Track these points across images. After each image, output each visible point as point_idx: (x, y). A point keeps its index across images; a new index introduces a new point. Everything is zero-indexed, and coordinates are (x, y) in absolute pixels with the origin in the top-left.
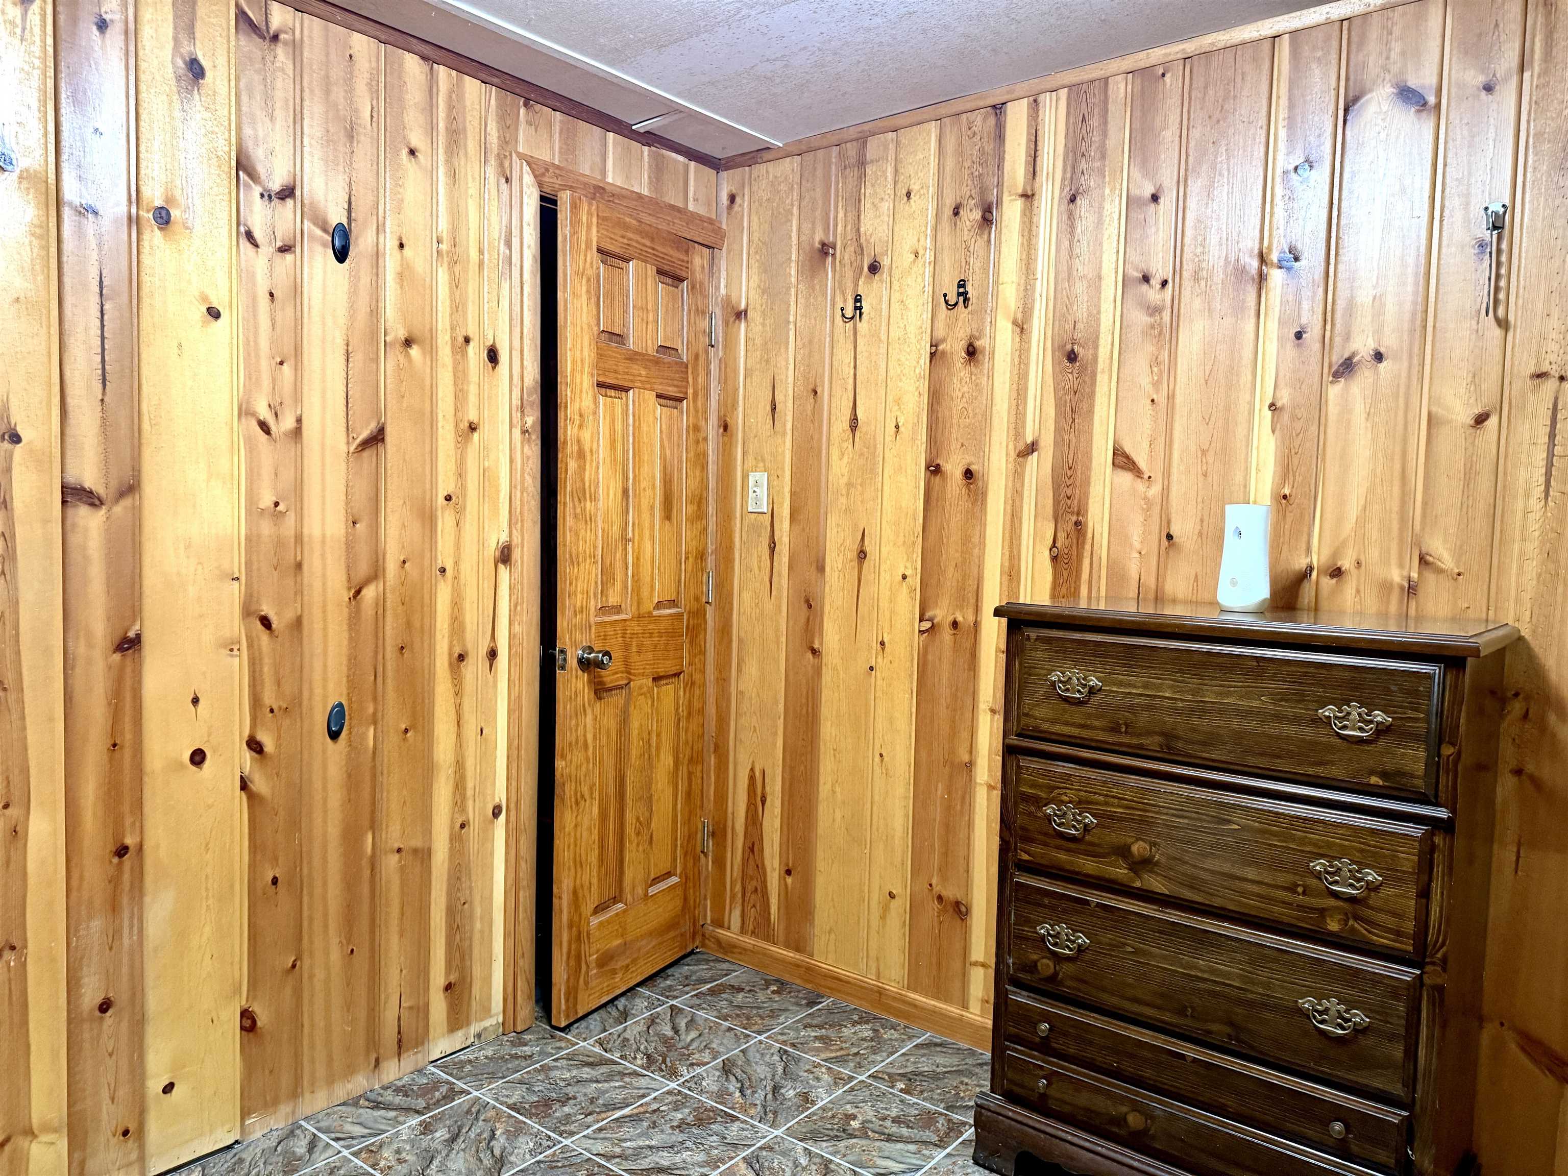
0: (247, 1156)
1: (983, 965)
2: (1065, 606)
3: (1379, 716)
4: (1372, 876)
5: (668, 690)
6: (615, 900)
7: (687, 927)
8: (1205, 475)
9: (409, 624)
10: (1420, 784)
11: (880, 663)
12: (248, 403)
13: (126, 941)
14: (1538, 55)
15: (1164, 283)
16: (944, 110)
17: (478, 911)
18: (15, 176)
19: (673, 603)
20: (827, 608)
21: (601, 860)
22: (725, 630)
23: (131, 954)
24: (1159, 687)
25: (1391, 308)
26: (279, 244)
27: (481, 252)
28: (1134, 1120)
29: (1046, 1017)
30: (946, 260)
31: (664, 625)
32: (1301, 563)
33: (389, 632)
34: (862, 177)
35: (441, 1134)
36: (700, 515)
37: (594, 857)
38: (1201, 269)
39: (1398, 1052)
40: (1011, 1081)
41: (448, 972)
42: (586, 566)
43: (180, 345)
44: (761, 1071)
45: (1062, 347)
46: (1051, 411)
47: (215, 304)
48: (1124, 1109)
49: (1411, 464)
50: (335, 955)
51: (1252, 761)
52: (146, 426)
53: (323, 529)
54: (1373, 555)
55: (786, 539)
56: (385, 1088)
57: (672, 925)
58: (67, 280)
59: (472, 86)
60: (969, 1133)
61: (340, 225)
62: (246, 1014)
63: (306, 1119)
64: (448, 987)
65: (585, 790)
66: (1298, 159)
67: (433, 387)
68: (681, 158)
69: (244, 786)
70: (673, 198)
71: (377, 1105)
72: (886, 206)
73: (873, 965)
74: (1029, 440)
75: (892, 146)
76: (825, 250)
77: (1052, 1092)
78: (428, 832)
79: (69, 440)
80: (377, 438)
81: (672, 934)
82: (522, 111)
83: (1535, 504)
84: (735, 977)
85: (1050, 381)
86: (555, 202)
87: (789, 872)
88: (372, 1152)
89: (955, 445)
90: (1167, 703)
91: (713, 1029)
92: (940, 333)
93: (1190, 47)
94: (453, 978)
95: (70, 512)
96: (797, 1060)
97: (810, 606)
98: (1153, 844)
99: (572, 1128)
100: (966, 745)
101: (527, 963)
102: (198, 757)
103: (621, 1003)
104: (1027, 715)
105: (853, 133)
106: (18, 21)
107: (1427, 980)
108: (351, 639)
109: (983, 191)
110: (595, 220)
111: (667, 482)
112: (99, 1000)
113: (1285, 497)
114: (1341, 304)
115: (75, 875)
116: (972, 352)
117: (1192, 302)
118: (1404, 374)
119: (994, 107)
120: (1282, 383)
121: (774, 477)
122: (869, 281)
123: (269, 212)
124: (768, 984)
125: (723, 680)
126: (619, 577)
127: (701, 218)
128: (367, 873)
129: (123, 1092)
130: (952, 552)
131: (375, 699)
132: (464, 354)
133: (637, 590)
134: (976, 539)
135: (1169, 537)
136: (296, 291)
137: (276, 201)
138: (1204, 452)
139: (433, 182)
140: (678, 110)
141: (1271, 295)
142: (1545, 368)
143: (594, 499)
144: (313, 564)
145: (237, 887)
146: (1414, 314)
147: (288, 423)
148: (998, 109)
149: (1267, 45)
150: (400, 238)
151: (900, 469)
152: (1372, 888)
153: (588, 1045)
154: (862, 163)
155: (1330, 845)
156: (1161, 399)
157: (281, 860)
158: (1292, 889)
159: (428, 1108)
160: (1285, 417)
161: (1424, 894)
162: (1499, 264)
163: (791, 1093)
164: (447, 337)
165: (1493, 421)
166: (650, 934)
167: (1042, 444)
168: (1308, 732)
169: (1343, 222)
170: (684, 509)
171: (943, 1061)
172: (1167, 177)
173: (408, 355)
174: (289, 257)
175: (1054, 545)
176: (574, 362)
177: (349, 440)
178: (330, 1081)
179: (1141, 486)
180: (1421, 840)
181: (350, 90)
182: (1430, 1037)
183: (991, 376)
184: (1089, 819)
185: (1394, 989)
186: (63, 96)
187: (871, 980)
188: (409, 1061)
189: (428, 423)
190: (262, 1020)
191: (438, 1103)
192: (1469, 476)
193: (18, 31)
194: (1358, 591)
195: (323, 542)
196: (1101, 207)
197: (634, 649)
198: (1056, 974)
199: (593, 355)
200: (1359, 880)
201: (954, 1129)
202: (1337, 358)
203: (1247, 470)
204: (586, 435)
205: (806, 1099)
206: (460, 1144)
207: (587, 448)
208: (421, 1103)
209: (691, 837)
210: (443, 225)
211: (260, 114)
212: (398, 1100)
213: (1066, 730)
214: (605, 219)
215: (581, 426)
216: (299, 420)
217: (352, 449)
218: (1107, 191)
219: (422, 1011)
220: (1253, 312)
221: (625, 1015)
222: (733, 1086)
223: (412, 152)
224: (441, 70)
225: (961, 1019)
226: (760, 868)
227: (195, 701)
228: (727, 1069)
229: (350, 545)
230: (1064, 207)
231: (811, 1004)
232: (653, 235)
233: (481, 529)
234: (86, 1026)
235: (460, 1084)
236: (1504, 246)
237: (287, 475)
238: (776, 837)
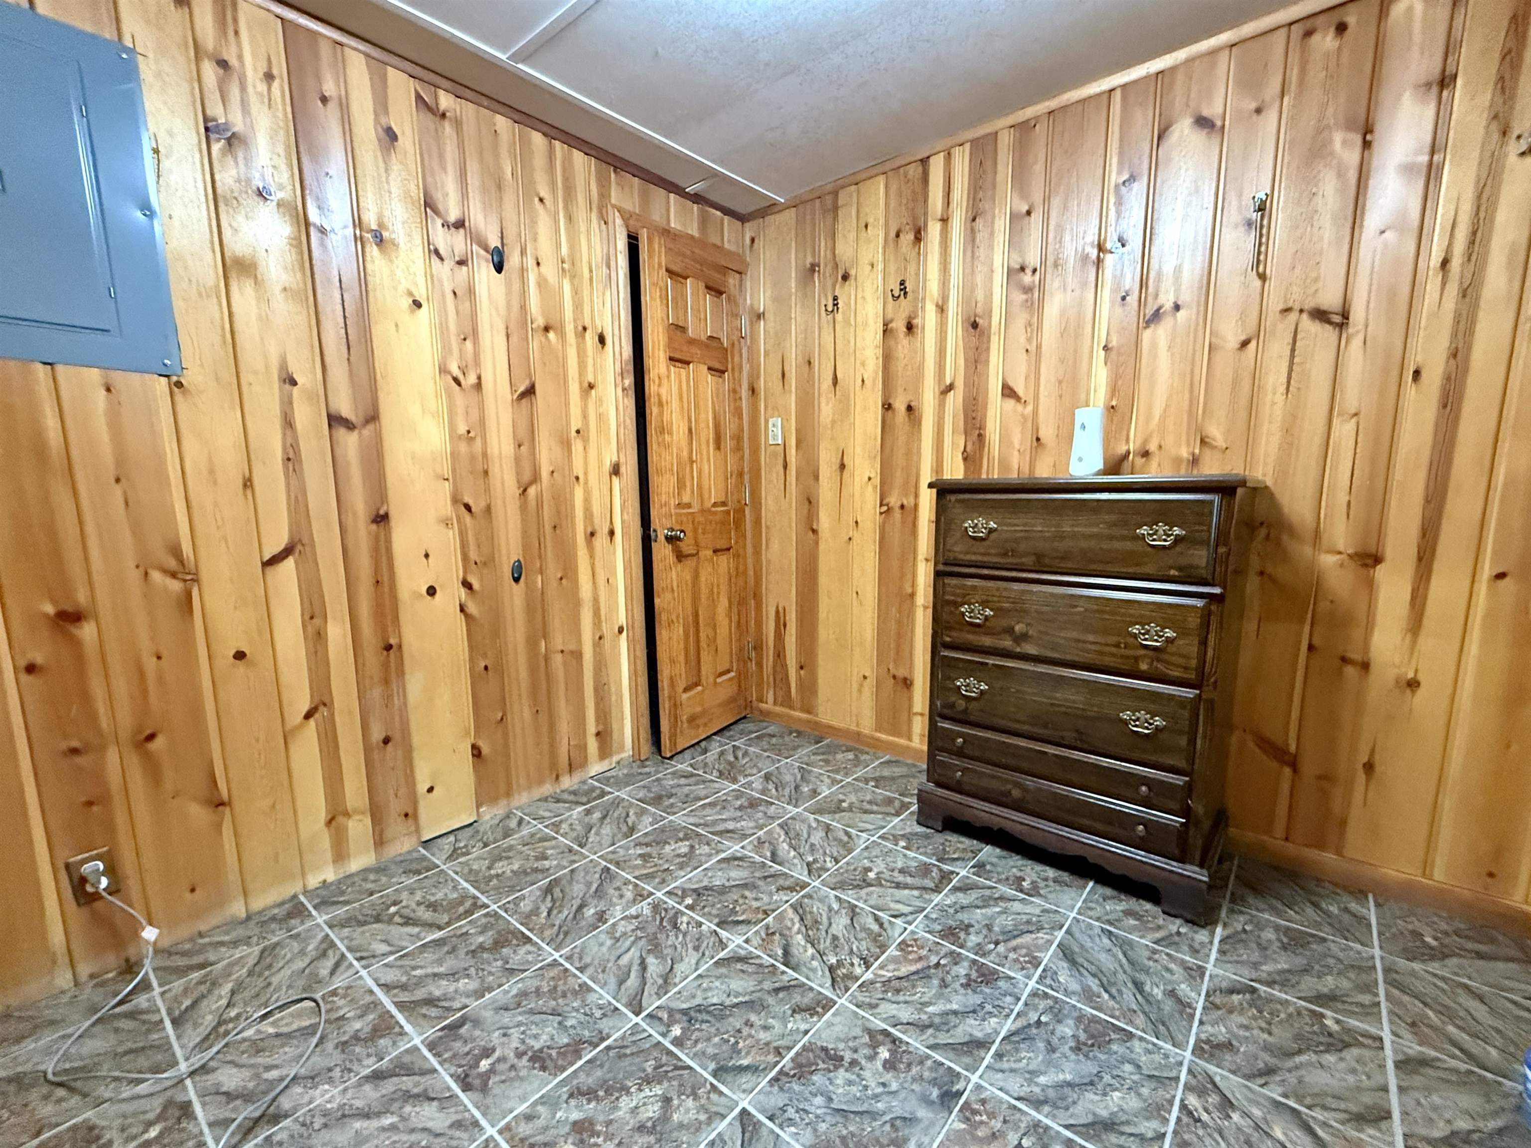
0: (482, 829)
1: (922, 715)
2: (973, 479)
3: (1177, 531)
4: (1169, 633)
5: (723, 561)
6: (697, 684)
7: (741, 702)
8: (1061, 397)
9: (558, 512)
10: (1203, 573)
11: (856, 536)
12: (445, 365)
13: (396, 701)
14: (1293, 87)
15: (1035, 271)
16: (888, 166)
17: (613, 689)
18: (275, 203)
19: (724, 504)
20: (821, 502)
21: (687, 662)
22: (757, 521)
23: (400, 710)
24: (1034, 525)
25: (1186, 275)
26: (457, 259)
27: (591, 271)
28: (1016, 793)
29: (961, 735)
30: (892, 268)
31: (718, 518)
32: (1122, 449)
33: (546, 518)
34: (835, 218)
35: (597, 815)
36: (738, 448)
37: (682, 659)
38: (1059, 259)
39: (1183, 741)
40: (939, 775)
41: (597, 725)
42: (667, 476)
43: (397, 326)
44: (788, 778)
45: (969, 318)
46: (961, 362)
47: (418, 298)
48: (1009, 787)
49: (1197, 378)
50: (527, 714)
51: (1093, 567)
52: (378, 377)
53: (500, 448)
54: (1169, 441)
55: (794, 460)
56: (563, 791)
57: (732, 700)
58: (317, 277)
59: (578, 156)
60: (915, 808)
61: (496, 247)
62: (474, 747)
63: (517, 809)
64: (598, 734)
65: (674, 617)
66: (1126, 176)
67: (565, 358)
68: (718, 213)
69: (462, 609)
70: (714, 239)
71: (558, 801)
72: (852, 235)
73: (854, 718)
74: (948, 382)
75: (855, 195)
76: (813, 268)
77: (965, 779)
78: (579, 641)
79: (329, 386)
80: (530, 391)
81: (732, 706)
82: (613, 175)
83: (1280, 398)
84: (772, 729)
85: (961, 343)
86: (636, 239)
87: (802, 668)
88: (556, 826)
89: (900, 390)
90: (1038, 535)
91: (758, 756)
92: (889, 316)
93: (1053, 104)
94: (601, 728)
95: (334, 432)
96: (810, 772)
97: (810, 502)
98: (1028, 625)
99: (675, 810)
100: (910, 583)
101: (645, 721)
102: (431, 591)
103: (703, 744)
104: (949, 551)
105: (829, 188)
106: (265, 93)
107: (1204, 697)
108: (523, 520)
109: (915, 218)
110: (663, 249)
111: (717, 426)
112: (382, 737)
113: (1113, 407)
114: (1152, 275)
115: (360, 661)
116: (910, 327)
117: (1053, 283)
118: (1194, 317)
119: (921, 160)
120: (1112, 333)
121: (785, 421)
122: (842, 286)
123: (449, 237)
124: (791, 733)
125: (757, 552)
126: (688, 484)
127: (734, 253)
128: (543, 664)
129: (403, 791)
130: (899, 460)
131: (540, 557)
132: (583, 337)
133: (701, 495)
134: (915, 451)
135: (1038, 439)
136: (471, 291)
137: (453, 229)
138: (1060, 382)
139: (556, 222)
140: (716, 174)
141: (1106, 272)
142: (1290, 304)
143: (670, 433)
144: (495, 470)
145: (463, 673)
146: (1202, 276)
147: (472, 379)
148: (924, 162)
149: (1106, 96)
150: (537, 259)
151: (865, 409)
152: (1169, 641)
153: (682, 766)
154: (836, 208)
155: (1142, 616)
156: (1032, 348)
157: (489, 653)
158: (1117, 646)
159: (589, 802)
160: (1113, 355)
161: (1204, 643)
162: (1261, 236)
163: (806, 789)
164: (572, 326)
165: (1253, 344)
166: (719, 705)
167: (956, 384)
168: (1129, 545)
169: (1155, 217)
170: (728, 444)
171: (898, 771)
172: (1037, 196)
173: (547, 337)
174: (464, 268)
175: (965, 450)
176: (653, 342)
177: (513, 391)
178: (529, 787)
179: (1020, 407)
180: (1203, 608)
181: (497, 156)
182: (1205, 732)
183: (923, 343)
184: (988, 612)
185: (1182, 702)
186: (302, 149)
187: (853, 727)
188: (577, 777)
189: (562, 382)
190: (485, 750)
191: (595, 799)
192: (1236, 383)
193: (266, 100)
194: (1159, 465)
195: (500, 458)
196: (993, 223)
197: (700, 531)
198: (967, 709)
199: (666, 339)
200: (1161, 637)
201: (905, 806)
202: (1149, 311)
203: (1088, 394)
204: (663, 391)
205: (815, 792)
206: (608, 820)
207: (664, 398)
208: (584, 800)
209: (741, 649)
210: (565, 250)
211: (437, 168)
212: (572, 798)
213: (974, 558)
214: (670, 249)
215: (659, 385)
216: (479, 378)
217: (515, 397)
218: (997, 211)
219: (583, 747)
220: (1093, 285)
221: (705, 751)
222: (771, 786)
223: (541, 200)
224: (557, 144)
225: (908, 748)
226: (785, 666)
227: (427, 556)
228: (767, 777)
229: (517, 459)
230: (968, 224)
231: (817, 742)
232: (702, 262)
233: (600, 453)
234: (376, 752)
235: (608, 789)
236: (1265, 222)
237: (475, 415)
238: (794, 648)
